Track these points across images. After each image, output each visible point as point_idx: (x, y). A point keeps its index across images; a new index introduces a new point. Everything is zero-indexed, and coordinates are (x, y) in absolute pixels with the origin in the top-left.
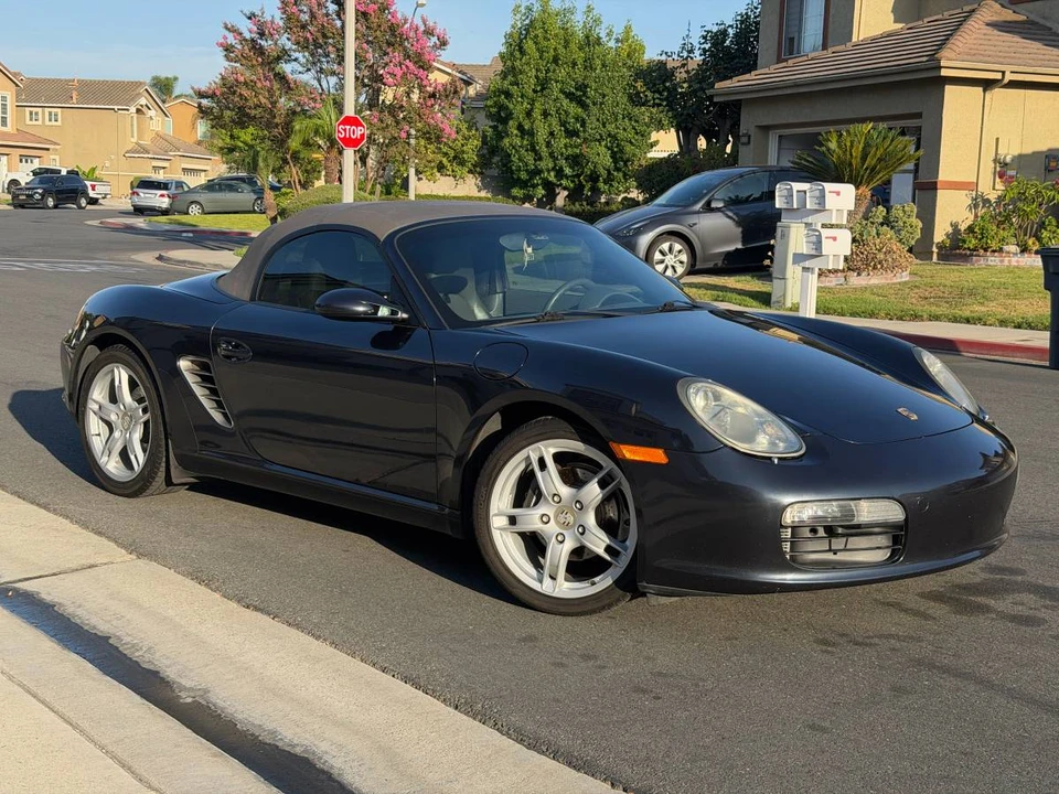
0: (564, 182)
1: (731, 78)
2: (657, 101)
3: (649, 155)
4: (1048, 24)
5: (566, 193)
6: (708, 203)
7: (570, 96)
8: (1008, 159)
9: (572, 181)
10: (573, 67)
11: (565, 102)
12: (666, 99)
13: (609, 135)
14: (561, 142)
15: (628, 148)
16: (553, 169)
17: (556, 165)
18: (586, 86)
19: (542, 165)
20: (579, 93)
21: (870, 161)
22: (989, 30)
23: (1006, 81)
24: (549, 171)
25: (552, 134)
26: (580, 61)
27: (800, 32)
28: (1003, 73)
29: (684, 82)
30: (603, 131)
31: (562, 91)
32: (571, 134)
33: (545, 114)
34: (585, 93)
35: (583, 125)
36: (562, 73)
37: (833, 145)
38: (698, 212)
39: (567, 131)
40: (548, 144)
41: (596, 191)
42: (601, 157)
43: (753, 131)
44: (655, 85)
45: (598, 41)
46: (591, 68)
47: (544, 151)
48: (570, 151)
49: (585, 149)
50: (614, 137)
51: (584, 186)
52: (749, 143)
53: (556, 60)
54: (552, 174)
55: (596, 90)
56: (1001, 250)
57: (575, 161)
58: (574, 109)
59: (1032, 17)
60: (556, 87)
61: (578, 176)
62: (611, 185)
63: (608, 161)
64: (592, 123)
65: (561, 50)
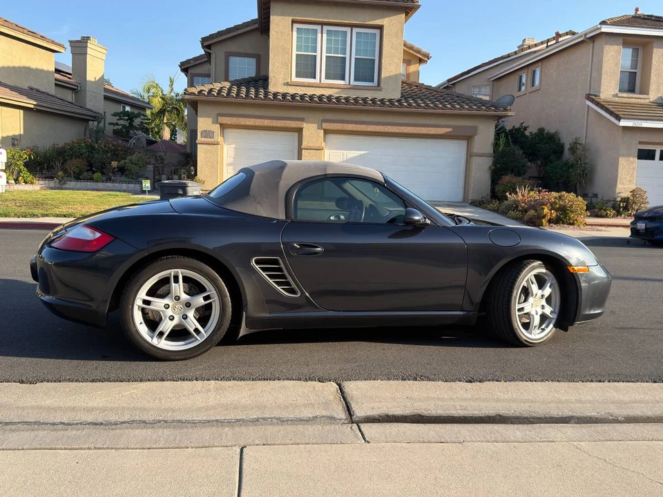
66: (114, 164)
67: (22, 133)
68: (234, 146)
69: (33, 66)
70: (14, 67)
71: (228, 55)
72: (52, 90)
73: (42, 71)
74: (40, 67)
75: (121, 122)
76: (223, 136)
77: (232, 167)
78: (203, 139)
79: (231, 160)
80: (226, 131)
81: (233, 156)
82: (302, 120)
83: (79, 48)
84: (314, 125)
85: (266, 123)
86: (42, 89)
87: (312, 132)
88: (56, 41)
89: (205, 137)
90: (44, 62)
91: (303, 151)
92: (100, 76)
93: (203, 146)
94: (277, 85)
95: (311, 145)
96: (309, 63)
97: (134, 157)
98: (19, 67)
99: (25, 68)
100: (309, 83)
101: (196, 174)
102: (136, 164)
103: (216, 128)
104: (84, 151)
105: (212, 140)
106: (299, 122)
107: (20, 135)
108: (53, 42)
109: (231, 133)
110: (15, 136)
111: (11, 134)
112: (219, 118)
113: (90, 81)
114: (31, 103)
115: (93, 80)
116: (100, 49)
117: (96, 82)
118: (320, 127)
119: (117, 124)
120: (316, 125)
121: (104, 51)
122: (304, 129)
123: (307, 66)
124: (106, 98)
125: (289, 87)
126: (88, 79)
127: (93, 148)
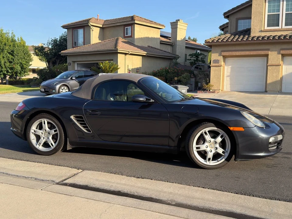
0: (9, 74)
1: (65, 50)
2: (41, 55)
3: (30, 67)
4: (132, 42)
5: (9, 76)
6: (72, 78)
7: (9, 53)
8: (130, 70)
9: (11, 74)
10: (10, 46)
11: (8, 55)
12: (44, 54)
13: (20, 63)
14: (8, 64)
15: (25, 66)
16: (6, 71)
17: (6, 69)
18: (14, 51)
19: (3, 70)
20: (12, 53)
21: (111, 69)
22: (122, 43)
23: (130, 54)
24: (4, 71)
25: (5, 62)
26: (12, 45)
27: (78, 41)
28: (129, 52)
29: (48, 51)
30: (18, 62)
31: (7, 52)
32: (11, 62)
33: (3, 57)
34: (13, 53)
35: (13, 60)
36: (7, 48)
37: (102, 65)
38: (69, 80)
39: (9, 61)
40: (5, 65)
41: (16, 76)
42: (18, 68)
43: (71, 62)
44: (41, 51)
45: (15, 41)
46: (15, 47)
47: (3, 66)
48: (10, 66)
49: (14, 66)
50: (21, 63)
51: (13, 75)
52: (70, 65)
53: (5, 44)
54: (6, 72)
55: (16, 52)
56: (132, 88)
57: (12, 69)
58: (10, 56)
59: (129, 41)
60: (6, 51)
61: (12, 72)
62: (21, 74)
63: (20, 69)
64: (16, 60)
65: (6, 42)
66: (176, 78)
67: (141, 66)
68: (230, 66)
69: (150, 36)
70: (142, 38)
71: (238, 20)
72: (158, 46)
73: (154, 38)
74: (153, 37)
75: (192, 59)
76: (225, 62)
77: (229, 78)
78: (214, 64)
79: (229, 74)
80: (227, 59)
81: (230, 72)
82: (268, 50)
83: (174, 25)
84: (275, 52)
85: (247, 53)
86: (153, 47)
87: (274, 56)
88: (161, 24)
89: (215, 63)
90: (155, 34)
91: (269, 67)
92: (184, 37)
93: (214, 68)
94: (255, 33)
95: (274, 63)
96: (275, 18)
97: (184, 75)
98: (144, 38)
99: (146, 38)
100: (274, 29)
101: (209, 82)
102: (185, 78)
103: (221, 58)
104: (164, 73)
105: (218, 64)
106: (266, 51)
107: (140, 67)
108: (160, 25)
109: (229, 60)
110: (138, 68)
111: (136, 67)
112: (222, 53)
113: (178, 40)
114: (144, 53)
115: (180, 39)
116: (184, 25)
117: (182, 41)
118: (279, 53)
119: (191, 60)
120: (277, 52)
121: (186, 25)
122: (269, 55)
123: (274, 20)
124: (186, 47)
125: (262, 33)
126: (177, 40)
127: (168, 72)
